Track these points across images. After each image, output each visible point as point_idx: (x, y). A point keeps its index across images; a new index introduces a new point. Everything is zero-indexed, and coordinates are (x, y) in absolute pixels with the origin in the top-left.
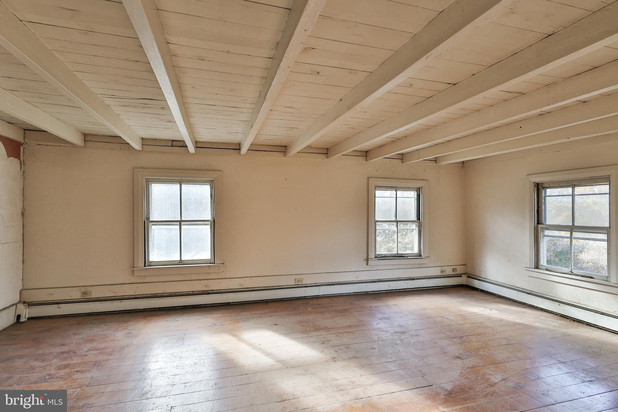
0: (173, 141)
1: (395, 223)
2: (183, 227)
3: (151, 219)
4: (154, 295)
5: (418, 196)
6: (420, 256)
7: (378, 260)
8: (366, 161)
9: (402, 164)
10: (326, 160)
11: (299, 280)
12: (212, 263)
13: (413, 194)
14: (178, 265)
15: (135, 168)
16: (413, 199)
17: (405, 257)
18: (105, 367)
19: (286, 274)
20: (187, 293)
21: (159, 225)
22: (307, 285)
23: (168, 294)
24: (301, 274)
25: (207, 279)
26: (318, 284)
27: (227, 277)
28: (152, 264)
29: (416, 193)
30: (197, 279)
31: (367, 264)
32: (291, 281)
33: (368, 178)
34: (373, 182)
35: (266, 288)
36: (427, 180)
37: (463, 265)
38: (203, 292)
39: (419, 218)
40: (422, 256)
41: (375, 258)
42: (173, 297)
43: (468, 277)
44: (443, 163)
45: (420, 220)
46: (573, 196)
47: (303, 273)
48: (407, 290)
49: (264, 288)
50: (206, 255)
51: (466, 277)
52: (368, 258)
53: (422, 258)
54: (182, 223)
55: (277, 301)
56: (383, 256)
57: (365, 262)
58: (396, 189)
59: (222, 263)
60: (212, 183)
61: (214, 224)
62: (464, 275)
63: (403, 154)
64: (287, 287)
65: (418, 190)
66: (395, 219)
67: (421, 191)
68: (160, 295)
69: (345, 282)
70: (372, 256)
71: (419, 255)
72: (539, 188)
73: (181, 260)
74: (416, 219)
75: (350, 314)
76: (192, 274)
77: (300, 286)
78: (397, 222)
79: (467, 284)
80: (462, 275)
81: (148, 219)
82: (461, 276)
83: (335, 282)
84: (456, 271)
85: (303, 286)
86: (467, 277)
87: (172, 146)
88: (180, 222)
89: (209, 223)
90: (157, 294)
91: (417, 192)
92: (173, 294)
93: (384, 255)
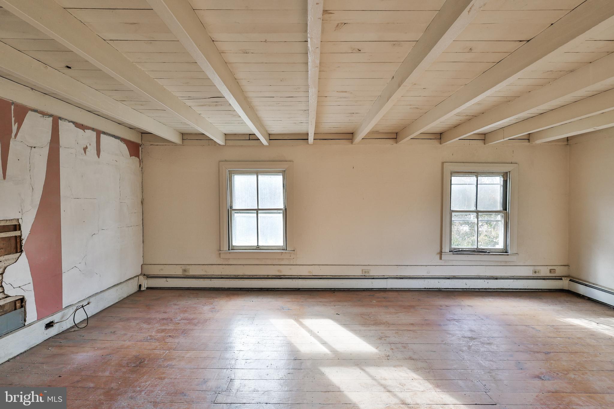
0: (250, 134)
1: (475, 214)
2: (259, 215)
3: (234, 208)
4: (236, 276)
5: (505, 182)
6: (506, 252)
7: (453, 254)
8: (441, 144)
9: (484, 145)
10: (395, 145)
11: (366, 271)
12: (285, 250)
13: (498, 180)
14: (256, 250)
15: (220, 162)
16: (499, 186)
17: (487, 253)
18: (189, 335)
19: (353, 264)
20: (263, 276)
21: (240, 213)
22: (374, 277)
23: (247, 276)
24: (369, 265)
25: (280, 265)
26: (386, 277)
27: (298, 264)
28: (235, 248)
29: (502, 179)
30: (271, 264)
31: (441, 258)
32: (358, 272)
33: (443, 163)
34: (449, 168)
35: (333, 277)
36: (516, 163)
37: (565, 266)
38: (276, 276)
39: (505, 209)
40: (508, 253)
41: (450, 252)
42: (251, 279)
44: (538, 142)
45: (506, 210)
47: (370, 264)
48: (488, 290)
49: (331, 277)
50: (279, 242)
51: (568, 281)
52: (442, 252)
53: (508, 255)
54: (259, 211)
55: (344, 290)
56: (459, 250)
57: (438, 256)
58: (477, 174)
59: (293, 250)
60: (283, 173)
61: (285, 212)
62: (566, 278)
63: (485, 134)
64: (354, 277)
65: (505, 176)
66: (476, 209)
67: (508, 176)
68: (240, 276)
69: (415, 277)
70: (446, 249)
71: (504, 251)
73: (258, 246)
74: (502, 209)
75: (416, 311)
76: (267, 259)
77: (367, 277)
78: (477, 212)
79: (569, 289)
80: (563, 278)
81: (231, 207)
82: (561, 279)
83: (404, 276)
84: (555, 272)
85: (370, 277)
86: (570, 280)
87: (249, 140)
88: (257, 210)
89: (282, 211)
90: (238, 275)
91: (504, 178)
92: (251, 276)
93: (461, 249)
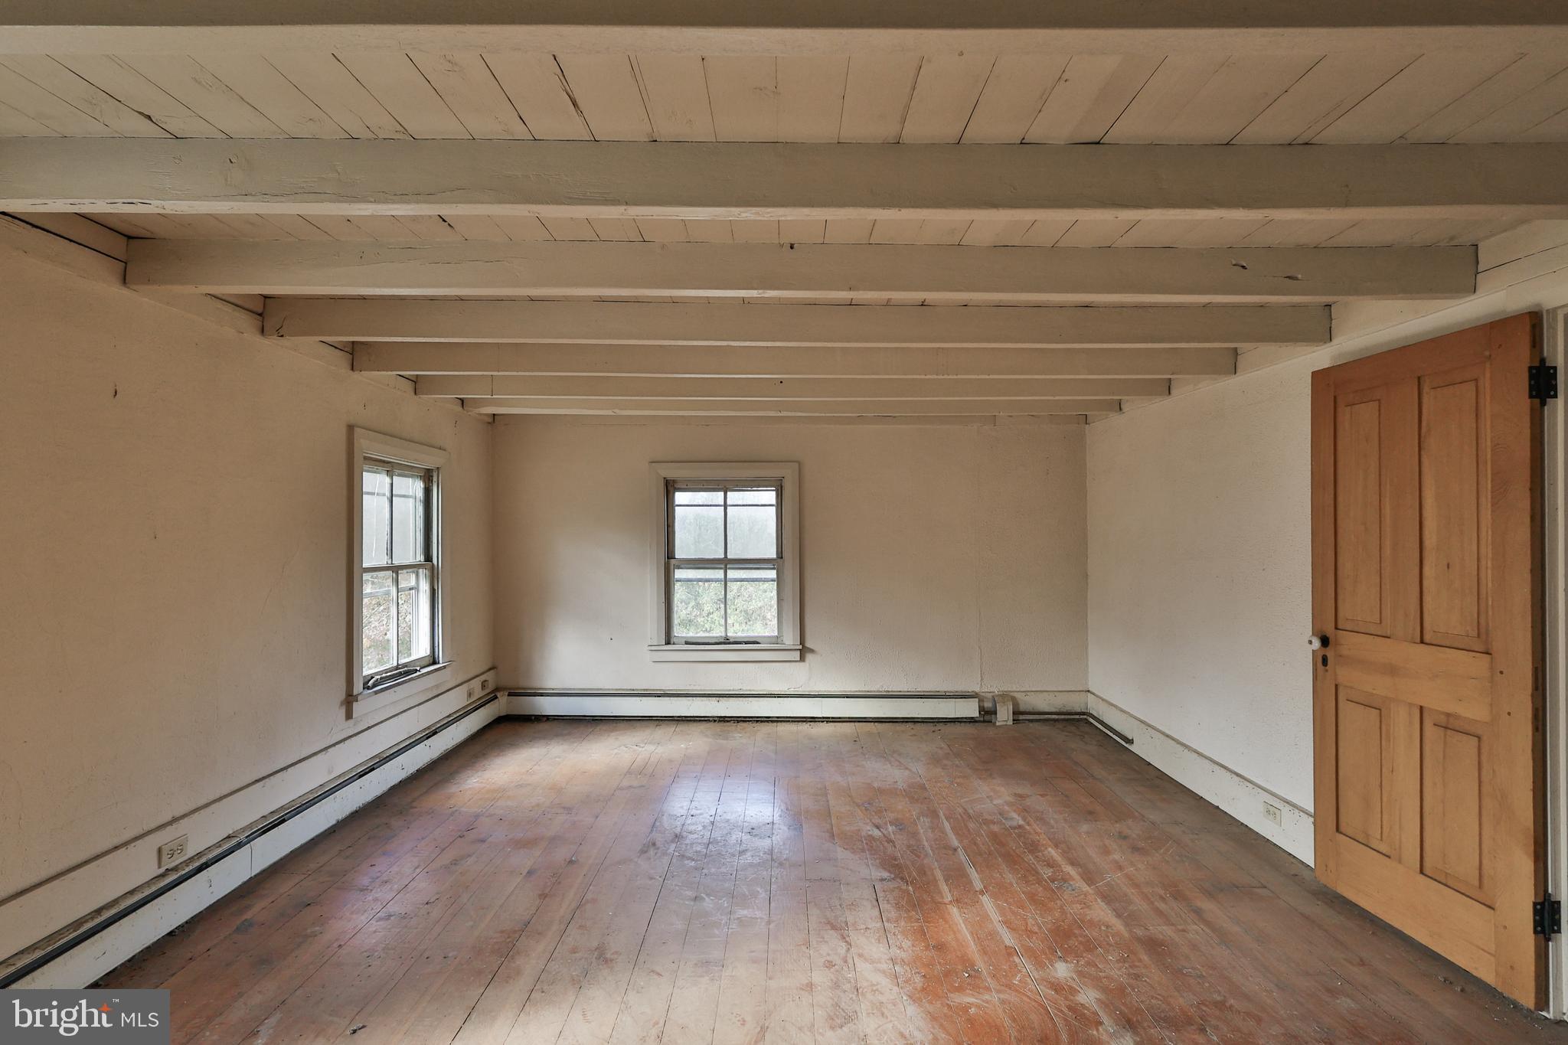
1: (393, 575)
5: (428, 492)
6: (434, 663)
7: (376, 693)
8: (353, 372)
9: (414, 395)
11: (173, 848)
13: (416, 487)
16: (419, 502)
17: (418, 673)
24: (173, 821)
29: (422, 486)
31: (349, 715)
33: (351, 428)
34: (360, 442)
36: (445, 450)
37: (490, 669)
39: (428, 558)
40: (439, 663)
41: (364, 690)
43: (510, 695)
45: (432, 561)
46: (725, 506)
51: (506, 697)
52: (351, 695)
53: (445, 667)
56: (378, 681)
57: (343, 712)
58: (392, 469)
62: (502, 693)
65: (427, 477)
66: (390, 562)
67: (435, 479)
69: (310, 797)
71: (432, 661)
72: (670, 487)
74: (420, 558)
78: (394, 569)
79: (509, 713)
80: (499, 695)
82: (496, 697)
84: (487, 686)
85: (194, 866)
86: (508, 695)
91: (424, 482)
93: (379, 677)
